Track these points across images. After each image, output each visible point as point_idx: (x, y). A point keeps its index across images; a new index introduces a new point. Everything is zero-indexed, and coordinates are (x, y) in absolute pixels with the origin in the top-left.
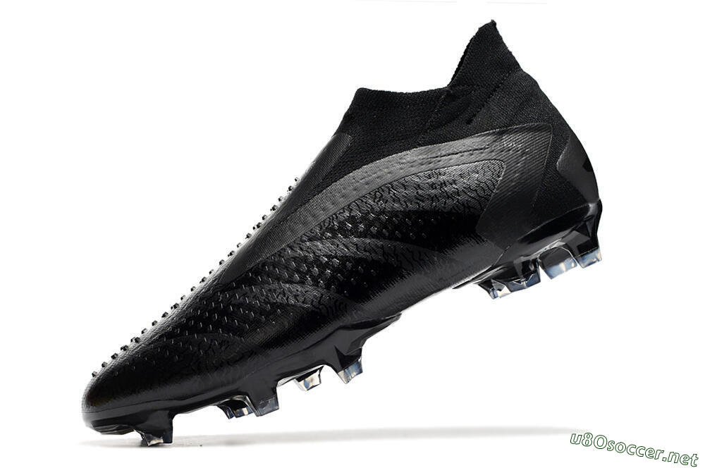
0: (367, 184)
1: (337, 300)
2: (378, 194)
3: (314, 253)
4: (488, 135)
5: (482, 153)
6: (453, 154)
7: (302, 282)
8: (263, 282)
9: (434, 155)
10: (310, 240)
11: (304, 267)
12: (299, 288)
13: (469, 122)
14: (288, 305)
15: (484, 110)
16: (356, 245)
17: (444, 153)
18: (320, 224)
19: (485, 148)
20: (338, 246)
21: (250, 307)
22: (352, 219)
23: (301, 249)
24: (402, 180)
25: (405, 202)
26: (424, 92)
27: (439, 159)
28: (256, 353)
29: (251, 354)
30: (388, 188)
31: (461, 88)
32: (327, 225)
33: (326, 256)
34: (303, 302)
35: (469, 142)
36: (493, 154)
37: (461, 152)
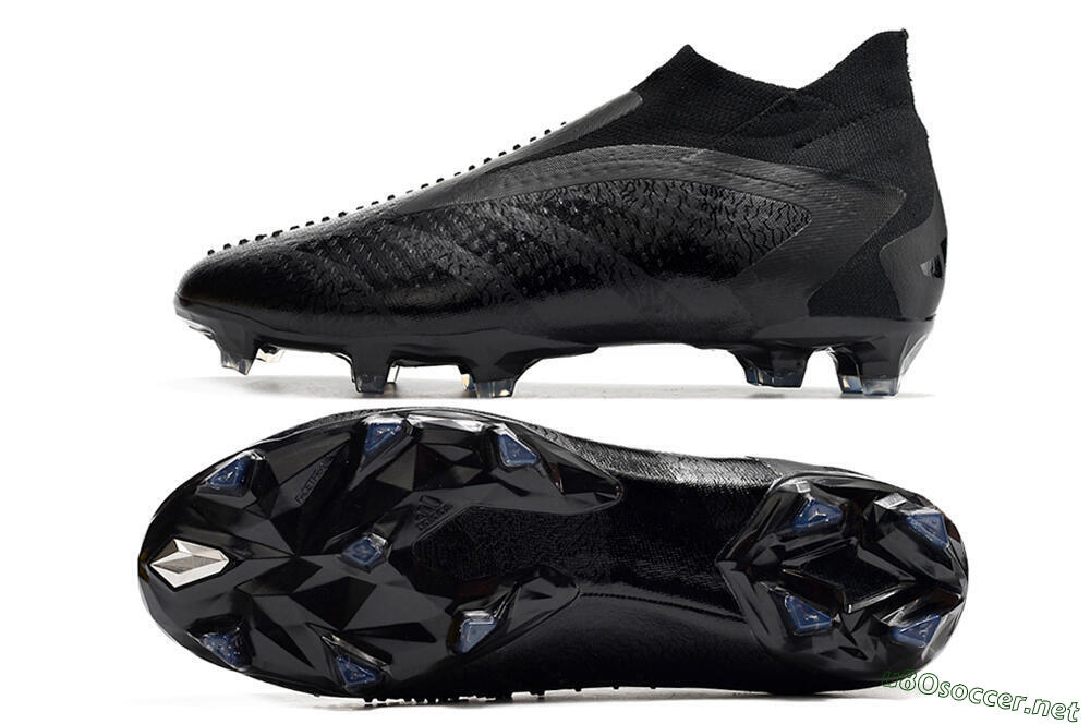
0: (624, 167)
1: (508, 294)
2: (630, 187)
3: (514, 225)
4: (812, 172)
5: (790, 192)
6: (753, 177)
7: (478, 254)
8: (437, 233)
9: (727, 168)
10: (518, 206)
11: (491, 237)
12: (473, 260)
13: (799, 146)
14: (446, 273)
15: (825, 139)
16: (570, 237)
17: (741, 170)
18: (541, 192)
19: (797, 188)
20: (547, 228)
21: (403, 254)
22: (582, 204)
23: (502, 213)
24: (669, 183)
25: (658, 210)
26: (763, 83)
27: (732, 175)
28: (379, 313)
29: (373, 312)
30: (647, 184)
31: (812, 98)
32: (549, 196)
33: (527, 235)
34: (466, 279)
35: (780, 171)
36: (805, 199)
37: (764, 179)
